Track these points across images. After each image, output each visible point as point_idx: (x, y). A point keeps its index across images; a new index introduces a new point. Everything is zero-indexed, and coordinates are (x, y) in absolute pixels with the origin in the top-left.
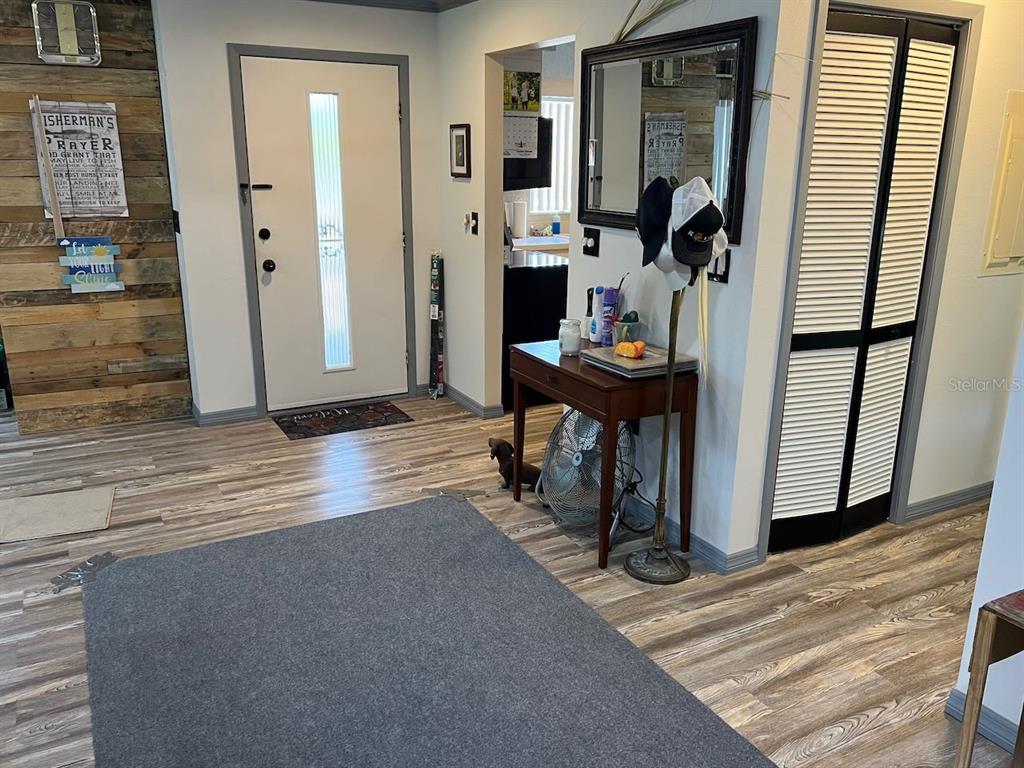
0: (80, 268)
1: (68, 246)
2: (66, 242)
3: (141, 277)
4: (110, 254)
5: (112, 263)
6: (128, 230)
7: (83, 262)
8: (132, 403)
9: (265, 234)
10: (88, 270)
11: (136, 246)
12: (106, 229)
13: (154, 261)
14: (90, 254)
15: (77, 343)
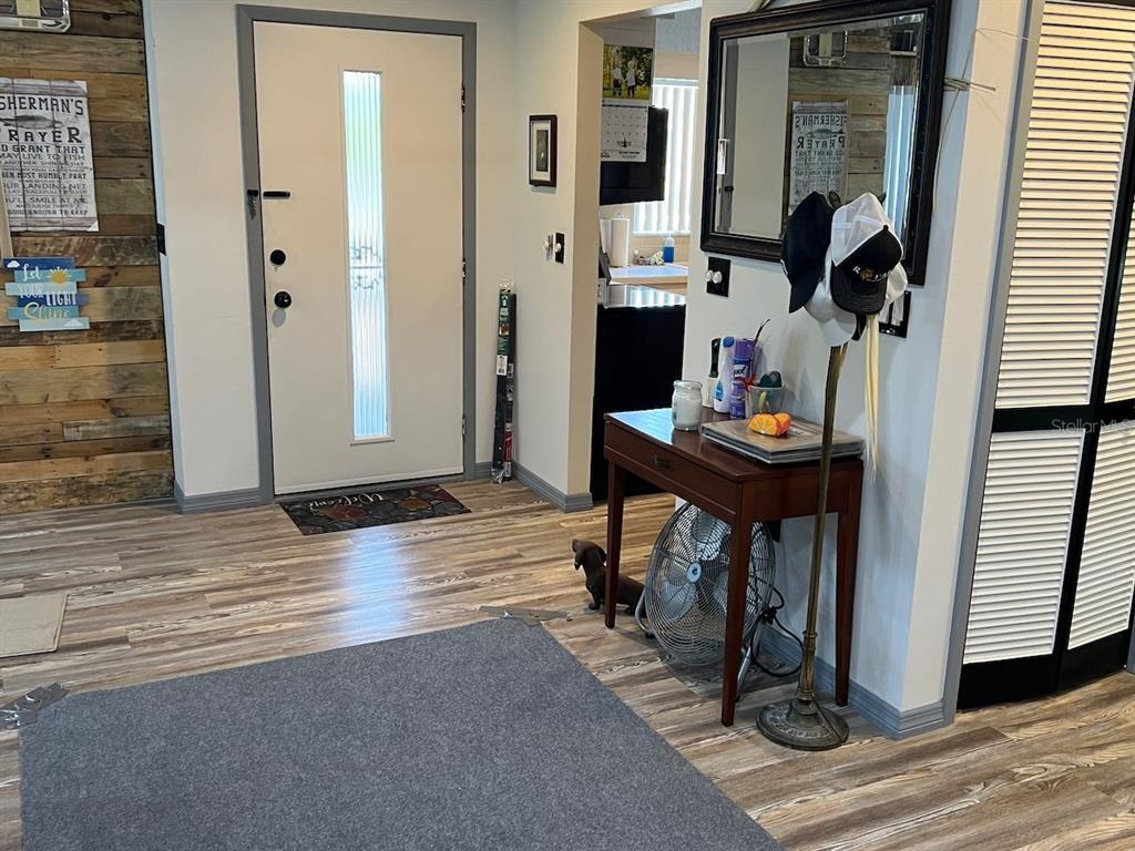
0: (32, 299)
1: (16, 269)
2: (14, 264)
3: (112, 311)
4: (72, 280)
5: (74, 292)
6: (96, 250)
7: (36, 290)
8: (94, 481)
9: (278, 258)
10: (41, 301)
11: (106, 271)
12: (68, 246)
13: (130, 290)
14: (47, 280)
15: (23, 397)
